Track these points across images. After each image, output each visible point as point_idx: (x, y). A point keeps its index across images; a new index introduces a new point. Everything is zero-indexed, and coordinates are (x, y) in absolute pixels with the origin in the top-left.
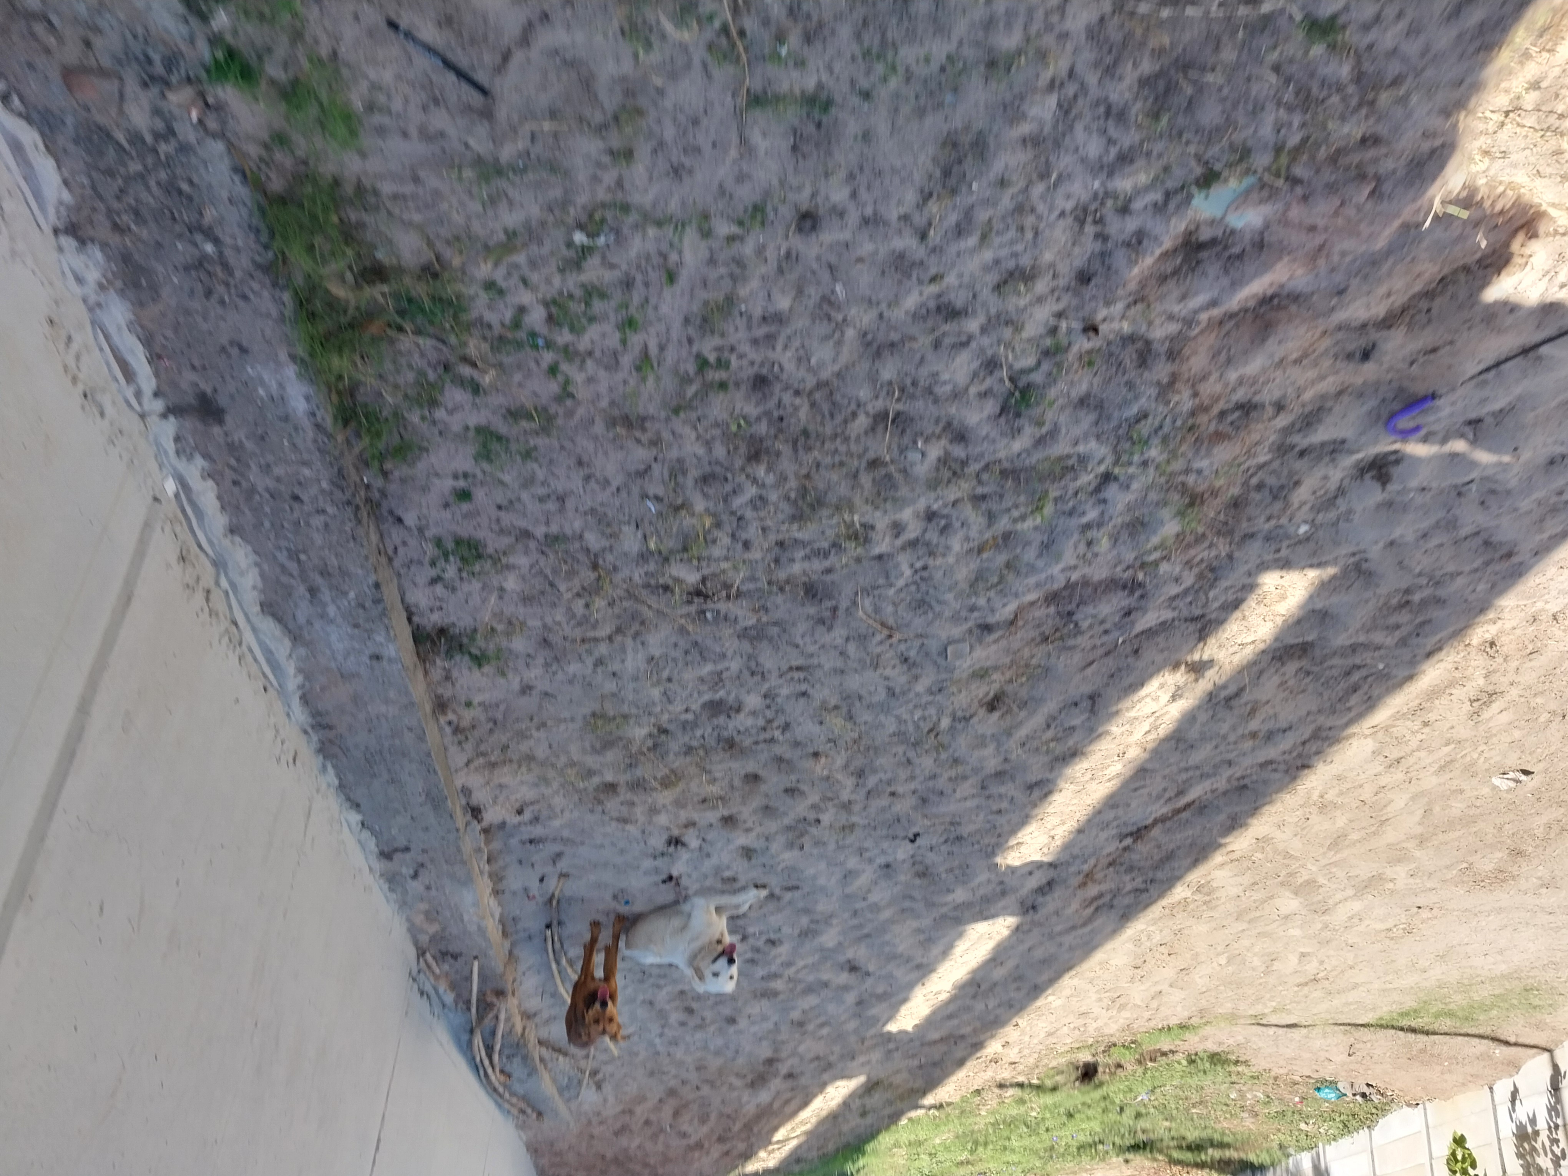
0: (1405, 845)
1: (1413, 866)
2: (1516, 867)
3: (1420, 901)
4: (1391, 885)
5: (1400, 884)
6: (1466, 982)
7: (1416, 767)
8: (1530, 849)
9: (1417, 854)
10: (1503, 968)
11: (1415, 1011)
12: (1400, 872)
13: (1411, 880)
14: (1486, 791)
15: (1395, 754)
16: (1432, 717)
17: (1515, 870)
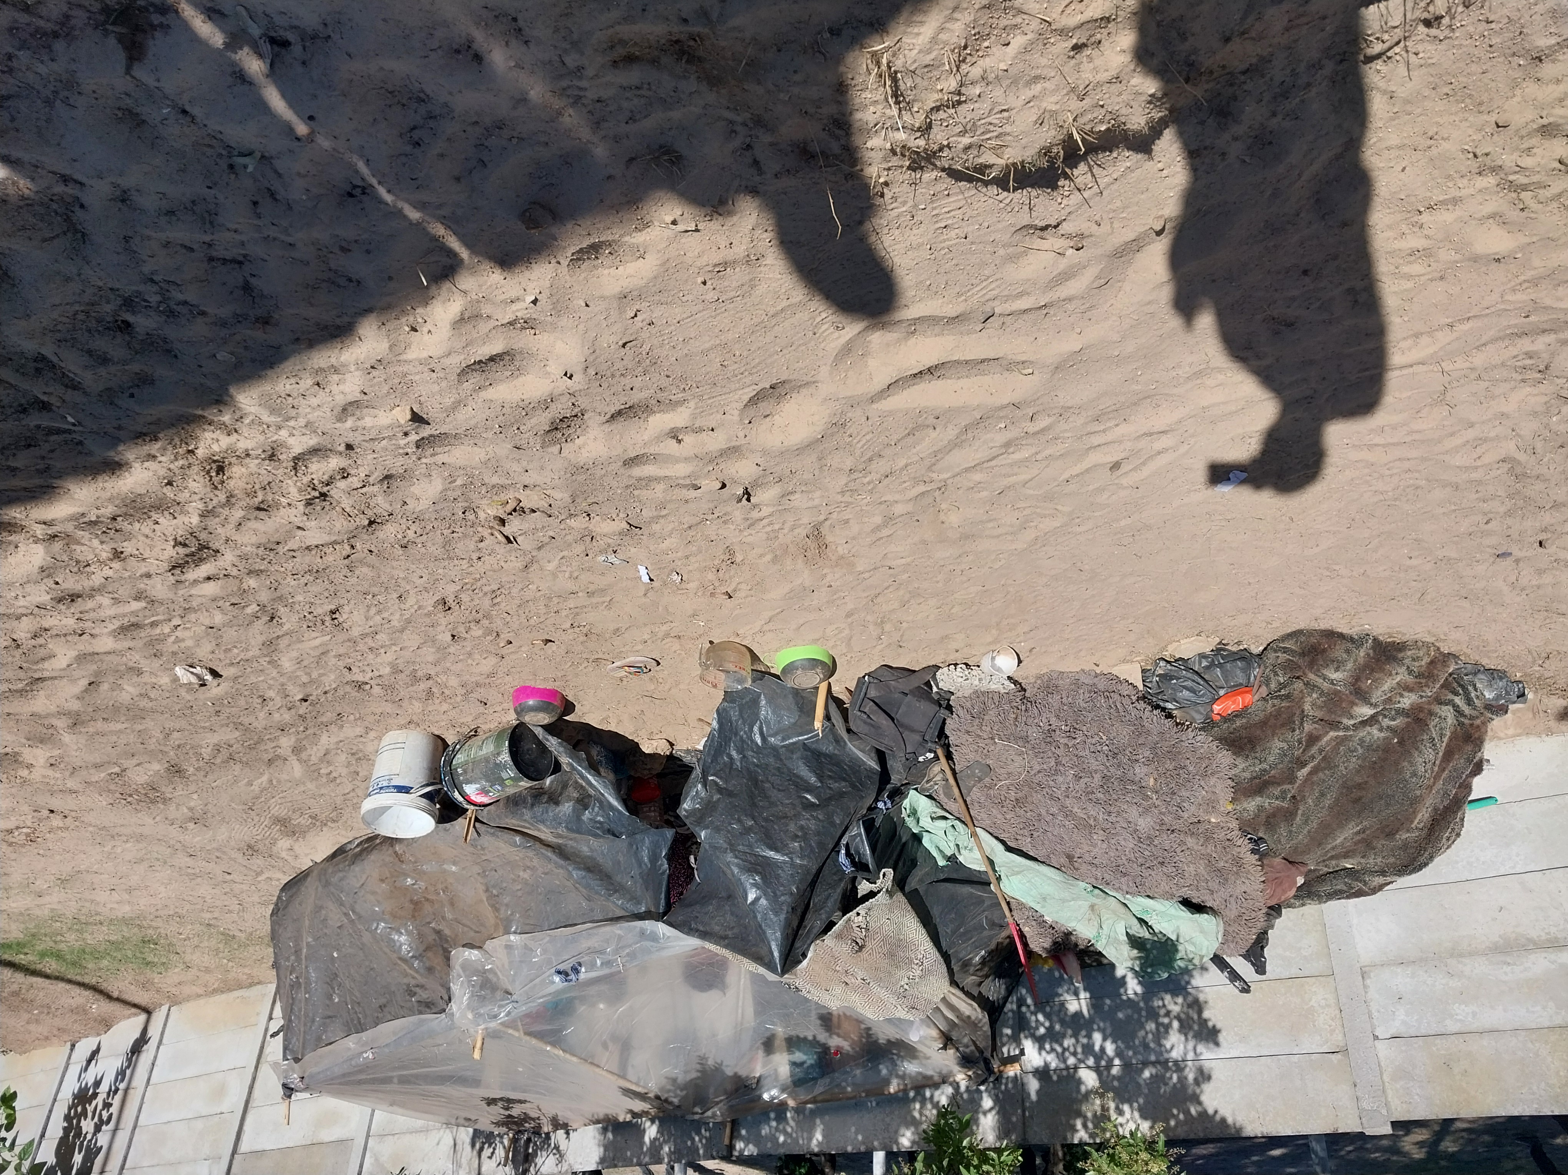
0: (55, 722)
1: (56, 752)
2: (170, 789)
3: (56, 803)
4: (24, 773)
5: (37, 774)
6: (83, 918)
7: (92, 615)
8: (192, 769)
9: (67, 738)
10: (125, 910)
11: (18, 944)
12: (38, 756)
13: (50, 772)
14: (164, 680)
15: (70, 583)
16: (128, 548)
17: (168, 791)
